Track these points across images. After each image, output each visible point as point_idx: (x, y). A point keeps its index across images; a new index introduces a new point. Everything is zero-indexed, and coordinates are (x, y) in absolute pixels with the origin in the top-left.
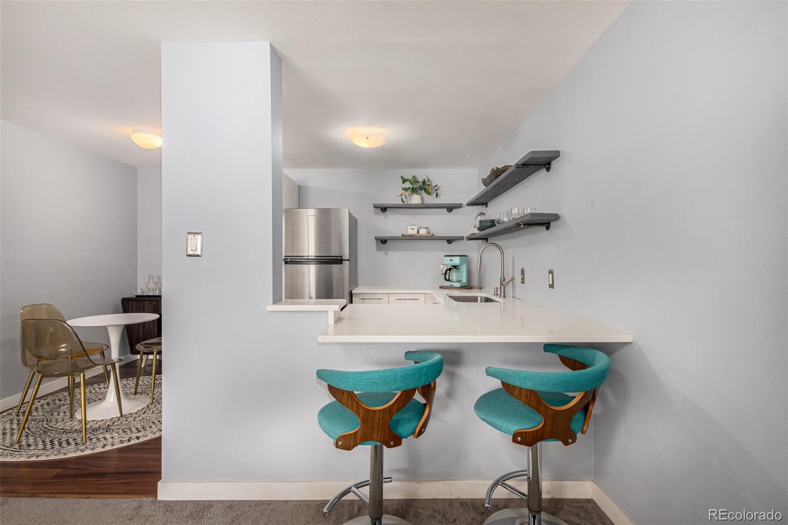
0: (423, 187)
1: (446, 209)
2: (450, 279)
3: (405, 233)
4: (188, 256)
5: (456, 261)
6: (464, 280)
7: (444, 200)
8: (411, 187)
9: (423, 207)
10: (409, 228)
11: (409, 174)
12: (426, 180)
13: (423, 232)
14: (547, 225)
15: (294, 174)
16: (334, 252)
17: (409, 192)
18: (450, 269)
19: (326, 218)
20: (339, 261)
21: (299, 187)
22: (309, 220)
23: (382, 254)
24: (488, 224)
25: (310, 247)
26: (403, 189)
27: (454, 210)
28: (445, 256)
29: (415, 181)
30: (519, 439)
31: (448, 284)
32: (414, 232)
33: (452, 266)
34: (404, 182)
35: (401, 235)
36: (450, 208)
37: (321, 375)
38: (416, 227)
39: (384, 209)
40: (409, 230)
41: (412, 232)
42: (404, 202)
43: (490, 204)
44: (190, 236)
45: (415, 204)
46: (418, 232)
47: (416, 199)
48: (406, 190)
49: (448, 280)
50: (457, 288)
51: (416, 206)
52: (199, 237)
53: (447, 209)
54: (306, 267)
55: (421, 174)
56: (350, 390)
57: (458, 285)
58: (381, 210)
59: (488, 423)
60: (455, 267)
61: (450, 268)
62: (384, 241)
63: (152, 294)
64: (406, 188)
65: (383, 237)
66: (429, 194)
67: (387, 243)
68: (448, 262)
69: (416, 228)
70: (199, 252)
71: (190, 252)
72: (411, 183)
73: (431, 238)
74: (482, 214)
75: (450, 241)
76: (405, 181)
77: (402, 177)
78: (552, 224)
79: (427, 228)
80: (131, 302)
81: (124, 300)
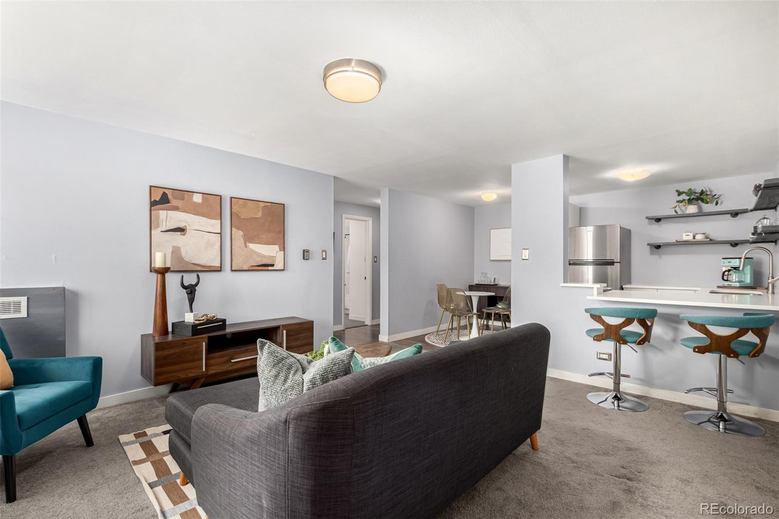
0: (700, 197)
1: (729, 215)
2: (729, 279)
3: (679, 239)
4: (523, 259)
6: (748, 281)
8: (688, 198)
9: (701, 214)
10: (684, 235)
11: (684, 187)
13: (699, 237)
15: (574, 200)
16: (609, 257)
17: (684, 203)
18: (729, 271)
19: (601, 233)
20: (612, 263)
21: (580, 208)
22: (588, 235)
23: (656, 257)
25: (588, 252)
26: (678, 202)
27: (739, 215)
28: (723, 259)
29: (690, 192)
30: (697, 350)
31: (726, 283)
32: (690, 238)
33: (732, 268)
34: (679, 195)
35: (675, 241)
36: (735, 214)
37: (587, 311)
38: (692, 234)
39: (658, 220)
41: (685, 238)
42: (677, 213)
44: (524, 251)
45: (689, 214)
46: (694, 238)
47: (692, 209)
49: (727, 280)
50: (736, 287)
51: (691, 215)
52: (528, 251)
53: (731, 215)
54: (585, 268)
55: (698, 186)
56: (599, 315)
57: (740, 285)
58: (655, 220)
59: (684, 345)
60: (735, 269)
61: (729, 269)
62: (658, 247)
63: (483, 283)
64: (680, 200)
65: (656, 243)
66: (707, 203)
67: (661, 248)
68: (726, 265)
70: (527, 258)
71: (523, 258)
72: (686, 195)
73: (710, 242)
75: (734, 244)
76: (680, 193)
77: (677, 191)
79: (704, 234)
80: (474, 287)
81: (470, 286)
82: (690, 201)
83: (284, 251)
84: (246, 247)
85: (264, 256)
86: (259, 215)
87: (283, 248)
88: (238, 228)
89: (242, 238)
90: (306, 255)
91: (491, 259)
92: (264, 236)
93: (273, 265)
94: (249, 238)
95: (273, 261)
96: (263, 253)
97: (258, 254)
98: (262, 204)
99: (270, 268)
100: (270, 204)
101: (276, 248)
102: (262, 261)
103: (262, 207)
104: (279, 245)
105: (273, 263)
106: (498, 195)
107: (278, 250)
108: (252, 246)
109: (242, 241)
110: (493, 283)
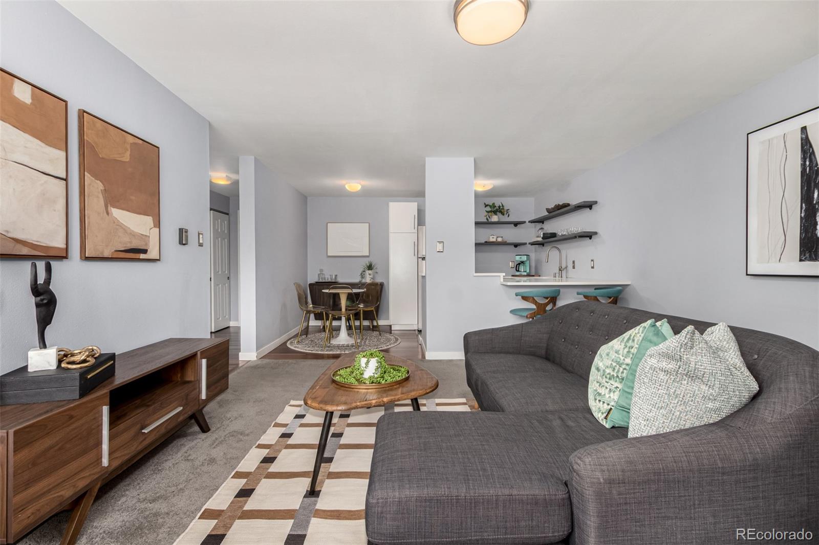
0: (499, 210)
1: (514, 225)
2: (520, 270)
4: (438, 252)
5: (524, 258)
6: (528, 271)
7: (513, 218)
9: (499, 223)
10: (491, 237)
11: (489, 202)
12: (501, 205)
13: (500, 240)
14: (590, 237)
17: (490, 214)
18: (519, 264)
24: (549, 235)
27: (518, 225)
28: (515, 255)
29: (493, 206)
31: (518, 273)
32: (494, 240)
33: (520, 262)
35: (484, 242)
36: (516, 224)
40: (491, 238)
41: (492, 239)
42: (487, 220)
43: (545, 222)
45: (493, 222)
46: (497, 240)
47: (495, 218)
48: (488, 212)
49: (518, 271)
50: (524, 276)
51: (495, 223)
55: (498, 202)
56: (532, 296)
57: (525, 274)
60: (522, 262)
66: (504, 215)
69: (495, 237)
70: (442, 250)
71: (438, 250)
72: (491, 208)
73: (504, 244)
74: (542, 229)
75: (516, 245)
77: (485, 204)
78: (593, 236)
79: (502, 237)
80: (315, 286)
81: (311, 285)
82: (495, 212)
83: (159, 227)
84: (108, 213)
85: (133, 235)
86: (126, 157)
87: (158, 224)
88: (96, 176)
89: (101, 196)
90: (183, 237)
91: (329, 254)
92: (133, 198)
93: (145, 251)
94: (112, 200)
95: (146, 244)
96: (132, 228)
97: (125, 230)
98: (130, 139)
99: (142, 256)
100: (141, 142)
101: (149, 220)
102: (131, 242)
103: (131, 144)
104: (153, 217)
105: (145, 248)
106: (363, 187)
107: (152, 225)
108: (116, 213)
109: (102, 202)
110: (334, 281)
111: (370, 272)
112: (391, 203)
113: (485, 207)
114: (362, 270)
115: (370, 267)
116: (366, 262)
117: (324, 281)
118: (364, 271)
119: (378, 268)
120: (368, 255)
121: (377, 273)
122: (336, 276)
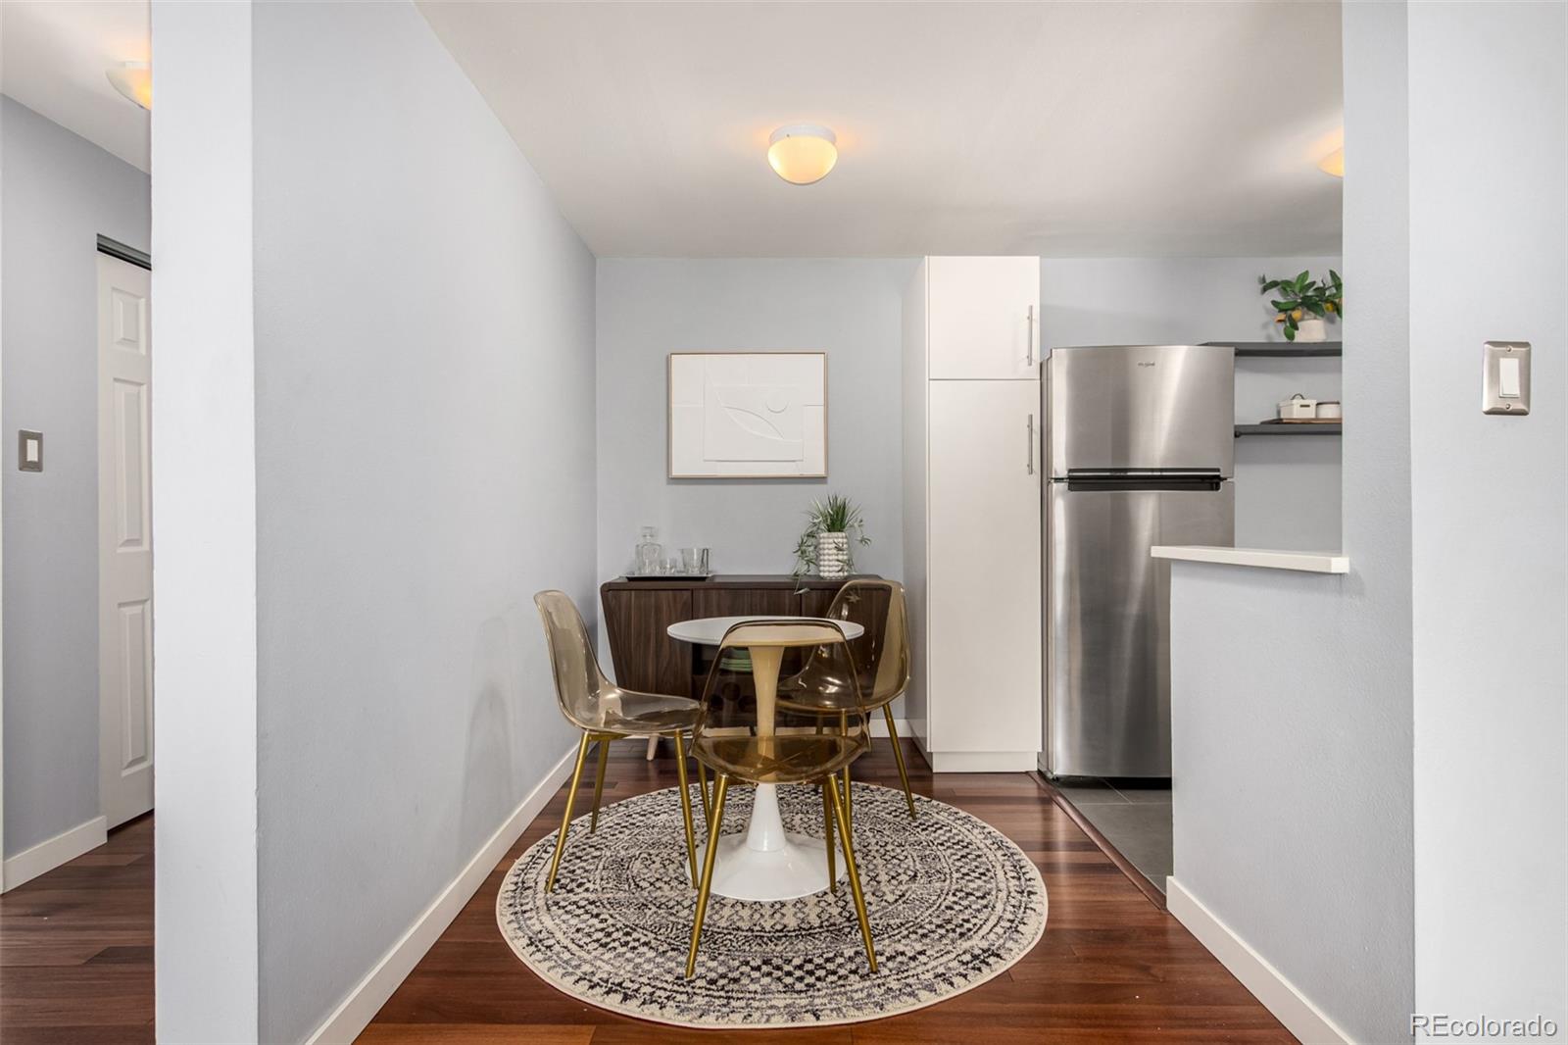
29: (1302, 283)
32: (1309, 414)
41: (1297, 412)
46: (1317, 415)
47: (1308, 332)
48: (1282, 307)
69: (1313, 403)
80: (625, 594)
81: (609, 590)
82: (1308, 309)
91: (677, 472)
110: (696, 573)
111: (839, 537)
112: (933, 258)
113: (1265, 290)
114: (803, 530)
115: (837, 520)
116: (818, 500)
117: (657, 574)
118: (811, 535)
119: (864, 519)
120: (820, 471)
121: (863, 540)
122: (705, 552)
